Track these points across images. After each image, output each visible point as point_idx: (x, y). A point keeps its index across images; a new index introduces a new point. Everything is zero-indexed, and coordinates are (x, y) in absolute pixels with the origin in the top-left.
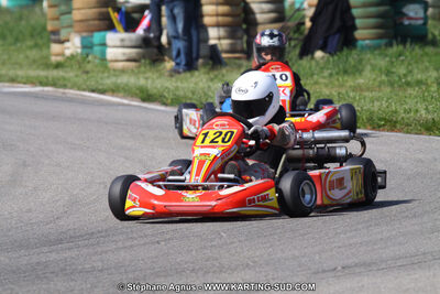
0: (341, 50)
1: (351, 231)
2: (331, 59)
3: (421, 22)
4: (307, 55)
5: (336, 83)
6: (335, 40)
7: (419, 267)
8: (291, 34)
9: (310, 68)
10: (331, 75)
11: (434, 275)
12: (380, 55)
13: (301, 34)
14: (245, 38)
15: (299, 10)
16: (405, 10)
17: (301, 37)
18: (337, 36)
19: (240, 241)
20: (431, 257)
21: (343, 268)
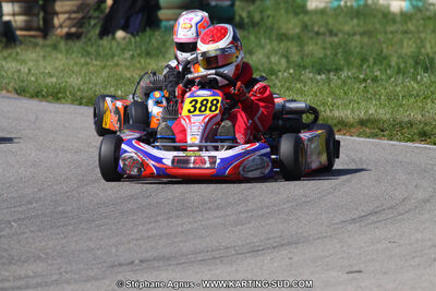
0: (144, 30)
1: (150, 223)
2: (133, 40)
3: (228, 3)
4: (107, 34)
5: (138, 65)
6: (137, 20)
7: (221, 262)
8: (92, 12)
9: (111, 48)
10: (132, 57)
11: (237, 271)
13: (102, 12)
14: (42, 15)
17: (102, 16)
18: (140, 16)
19: (32, 232)
20: (233, 252)
21: (141, 261)
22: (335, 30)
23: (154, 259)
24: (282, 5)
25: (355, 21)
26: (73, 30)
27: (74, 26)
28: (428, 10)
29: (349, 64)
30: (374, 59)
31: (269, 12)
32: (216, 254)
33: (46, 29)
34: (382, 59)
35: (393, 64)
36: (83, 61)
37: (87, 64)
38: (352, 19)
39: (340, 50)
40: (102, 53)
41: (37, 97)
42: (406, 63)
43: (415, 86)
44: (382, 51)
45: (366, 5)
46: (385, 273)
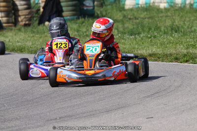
1: (63, 102)
3: (91, 8)
7: (94, 116)
8: (34, 14)
9: (43, 29)
11: (100, 120)
12: (74, 23)
13: (39, 14)
14: (13, 17)
15: (37, 4)
16: (84, 3)
17: (39, 16)
18: (55, 15)
19: (13, 108)
20: (98, 112)
21: (60, 118)
22: (137, 17)
23: (65, 117)
24: (114, 8)
25: (145, 13)
26: (27, 22)
27: (27, 21)
28: (176, 6)
29: (144, 31)
30: (154, 28)
31: (109, 11)
32: (91, 113)
33: (16, 23)
34: (157, 28)
35: (162, 30)
36: (32, 35)
37: (33, 36)
38: (144, 12)
39: (139, 25)
40: (39, 32)
41: (13, 51)
42: (167, 29)
43: (172, 39)
44: (157, 25)
45: (150, 6)
46: (163, 118)
